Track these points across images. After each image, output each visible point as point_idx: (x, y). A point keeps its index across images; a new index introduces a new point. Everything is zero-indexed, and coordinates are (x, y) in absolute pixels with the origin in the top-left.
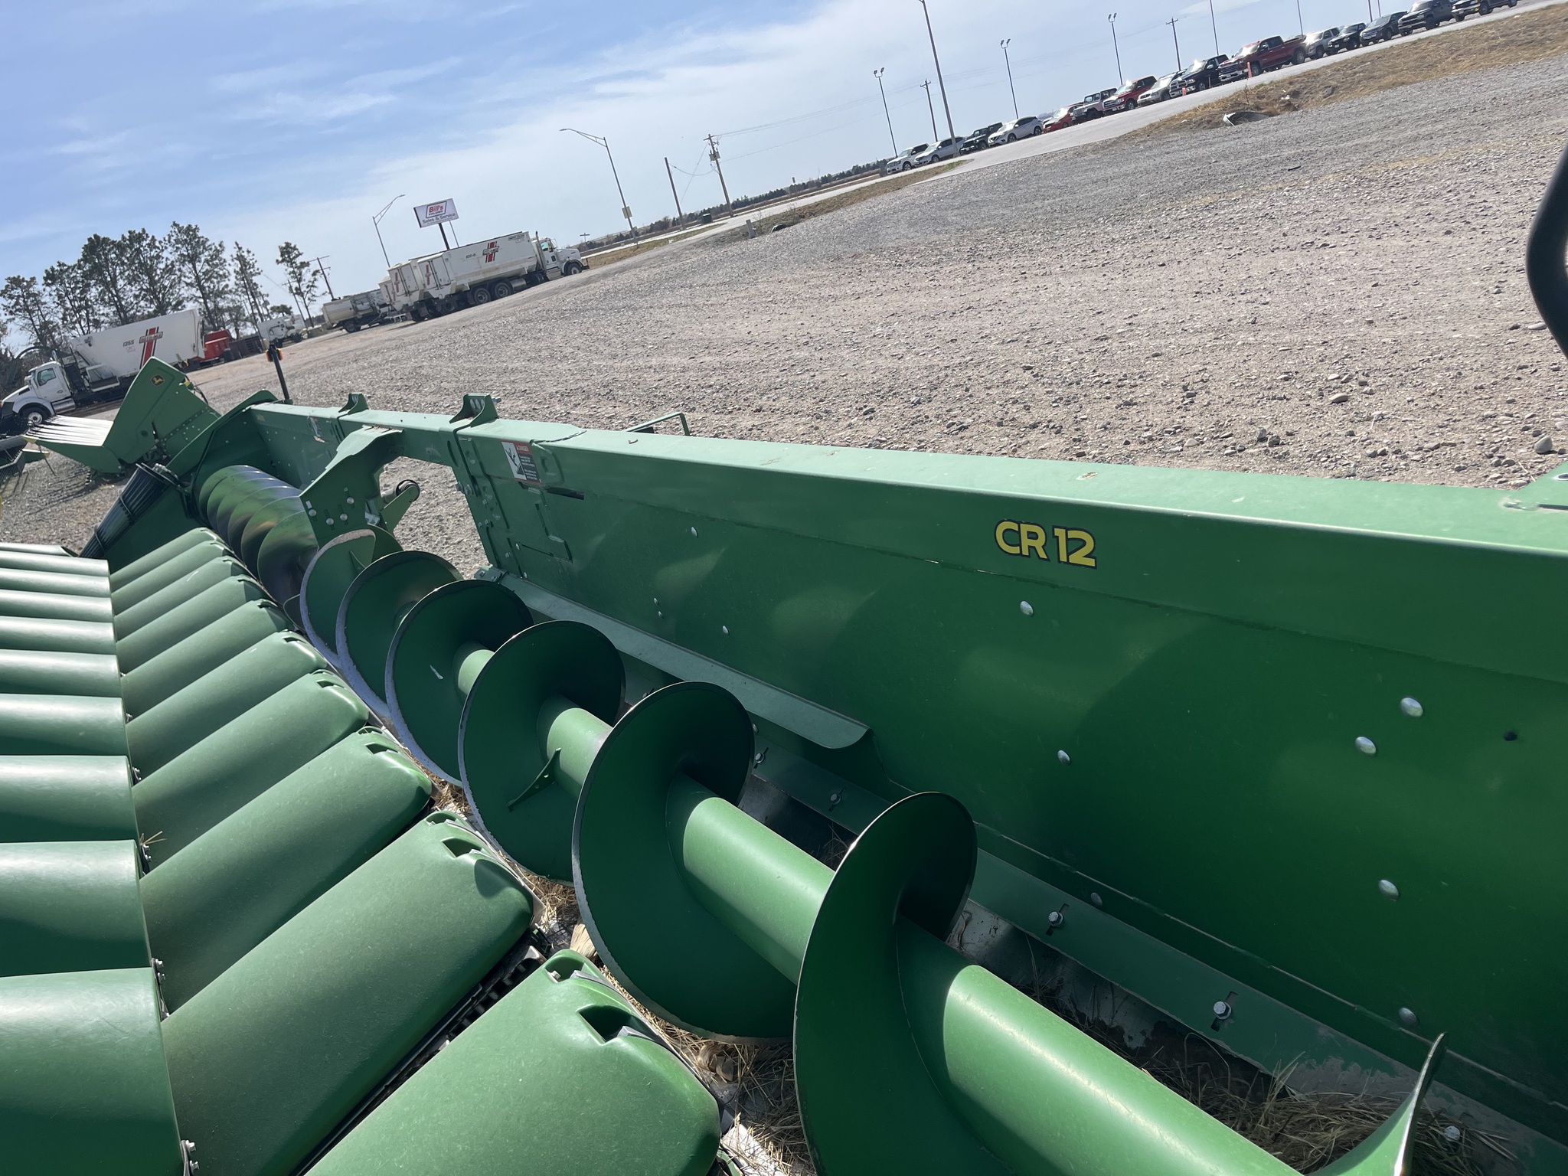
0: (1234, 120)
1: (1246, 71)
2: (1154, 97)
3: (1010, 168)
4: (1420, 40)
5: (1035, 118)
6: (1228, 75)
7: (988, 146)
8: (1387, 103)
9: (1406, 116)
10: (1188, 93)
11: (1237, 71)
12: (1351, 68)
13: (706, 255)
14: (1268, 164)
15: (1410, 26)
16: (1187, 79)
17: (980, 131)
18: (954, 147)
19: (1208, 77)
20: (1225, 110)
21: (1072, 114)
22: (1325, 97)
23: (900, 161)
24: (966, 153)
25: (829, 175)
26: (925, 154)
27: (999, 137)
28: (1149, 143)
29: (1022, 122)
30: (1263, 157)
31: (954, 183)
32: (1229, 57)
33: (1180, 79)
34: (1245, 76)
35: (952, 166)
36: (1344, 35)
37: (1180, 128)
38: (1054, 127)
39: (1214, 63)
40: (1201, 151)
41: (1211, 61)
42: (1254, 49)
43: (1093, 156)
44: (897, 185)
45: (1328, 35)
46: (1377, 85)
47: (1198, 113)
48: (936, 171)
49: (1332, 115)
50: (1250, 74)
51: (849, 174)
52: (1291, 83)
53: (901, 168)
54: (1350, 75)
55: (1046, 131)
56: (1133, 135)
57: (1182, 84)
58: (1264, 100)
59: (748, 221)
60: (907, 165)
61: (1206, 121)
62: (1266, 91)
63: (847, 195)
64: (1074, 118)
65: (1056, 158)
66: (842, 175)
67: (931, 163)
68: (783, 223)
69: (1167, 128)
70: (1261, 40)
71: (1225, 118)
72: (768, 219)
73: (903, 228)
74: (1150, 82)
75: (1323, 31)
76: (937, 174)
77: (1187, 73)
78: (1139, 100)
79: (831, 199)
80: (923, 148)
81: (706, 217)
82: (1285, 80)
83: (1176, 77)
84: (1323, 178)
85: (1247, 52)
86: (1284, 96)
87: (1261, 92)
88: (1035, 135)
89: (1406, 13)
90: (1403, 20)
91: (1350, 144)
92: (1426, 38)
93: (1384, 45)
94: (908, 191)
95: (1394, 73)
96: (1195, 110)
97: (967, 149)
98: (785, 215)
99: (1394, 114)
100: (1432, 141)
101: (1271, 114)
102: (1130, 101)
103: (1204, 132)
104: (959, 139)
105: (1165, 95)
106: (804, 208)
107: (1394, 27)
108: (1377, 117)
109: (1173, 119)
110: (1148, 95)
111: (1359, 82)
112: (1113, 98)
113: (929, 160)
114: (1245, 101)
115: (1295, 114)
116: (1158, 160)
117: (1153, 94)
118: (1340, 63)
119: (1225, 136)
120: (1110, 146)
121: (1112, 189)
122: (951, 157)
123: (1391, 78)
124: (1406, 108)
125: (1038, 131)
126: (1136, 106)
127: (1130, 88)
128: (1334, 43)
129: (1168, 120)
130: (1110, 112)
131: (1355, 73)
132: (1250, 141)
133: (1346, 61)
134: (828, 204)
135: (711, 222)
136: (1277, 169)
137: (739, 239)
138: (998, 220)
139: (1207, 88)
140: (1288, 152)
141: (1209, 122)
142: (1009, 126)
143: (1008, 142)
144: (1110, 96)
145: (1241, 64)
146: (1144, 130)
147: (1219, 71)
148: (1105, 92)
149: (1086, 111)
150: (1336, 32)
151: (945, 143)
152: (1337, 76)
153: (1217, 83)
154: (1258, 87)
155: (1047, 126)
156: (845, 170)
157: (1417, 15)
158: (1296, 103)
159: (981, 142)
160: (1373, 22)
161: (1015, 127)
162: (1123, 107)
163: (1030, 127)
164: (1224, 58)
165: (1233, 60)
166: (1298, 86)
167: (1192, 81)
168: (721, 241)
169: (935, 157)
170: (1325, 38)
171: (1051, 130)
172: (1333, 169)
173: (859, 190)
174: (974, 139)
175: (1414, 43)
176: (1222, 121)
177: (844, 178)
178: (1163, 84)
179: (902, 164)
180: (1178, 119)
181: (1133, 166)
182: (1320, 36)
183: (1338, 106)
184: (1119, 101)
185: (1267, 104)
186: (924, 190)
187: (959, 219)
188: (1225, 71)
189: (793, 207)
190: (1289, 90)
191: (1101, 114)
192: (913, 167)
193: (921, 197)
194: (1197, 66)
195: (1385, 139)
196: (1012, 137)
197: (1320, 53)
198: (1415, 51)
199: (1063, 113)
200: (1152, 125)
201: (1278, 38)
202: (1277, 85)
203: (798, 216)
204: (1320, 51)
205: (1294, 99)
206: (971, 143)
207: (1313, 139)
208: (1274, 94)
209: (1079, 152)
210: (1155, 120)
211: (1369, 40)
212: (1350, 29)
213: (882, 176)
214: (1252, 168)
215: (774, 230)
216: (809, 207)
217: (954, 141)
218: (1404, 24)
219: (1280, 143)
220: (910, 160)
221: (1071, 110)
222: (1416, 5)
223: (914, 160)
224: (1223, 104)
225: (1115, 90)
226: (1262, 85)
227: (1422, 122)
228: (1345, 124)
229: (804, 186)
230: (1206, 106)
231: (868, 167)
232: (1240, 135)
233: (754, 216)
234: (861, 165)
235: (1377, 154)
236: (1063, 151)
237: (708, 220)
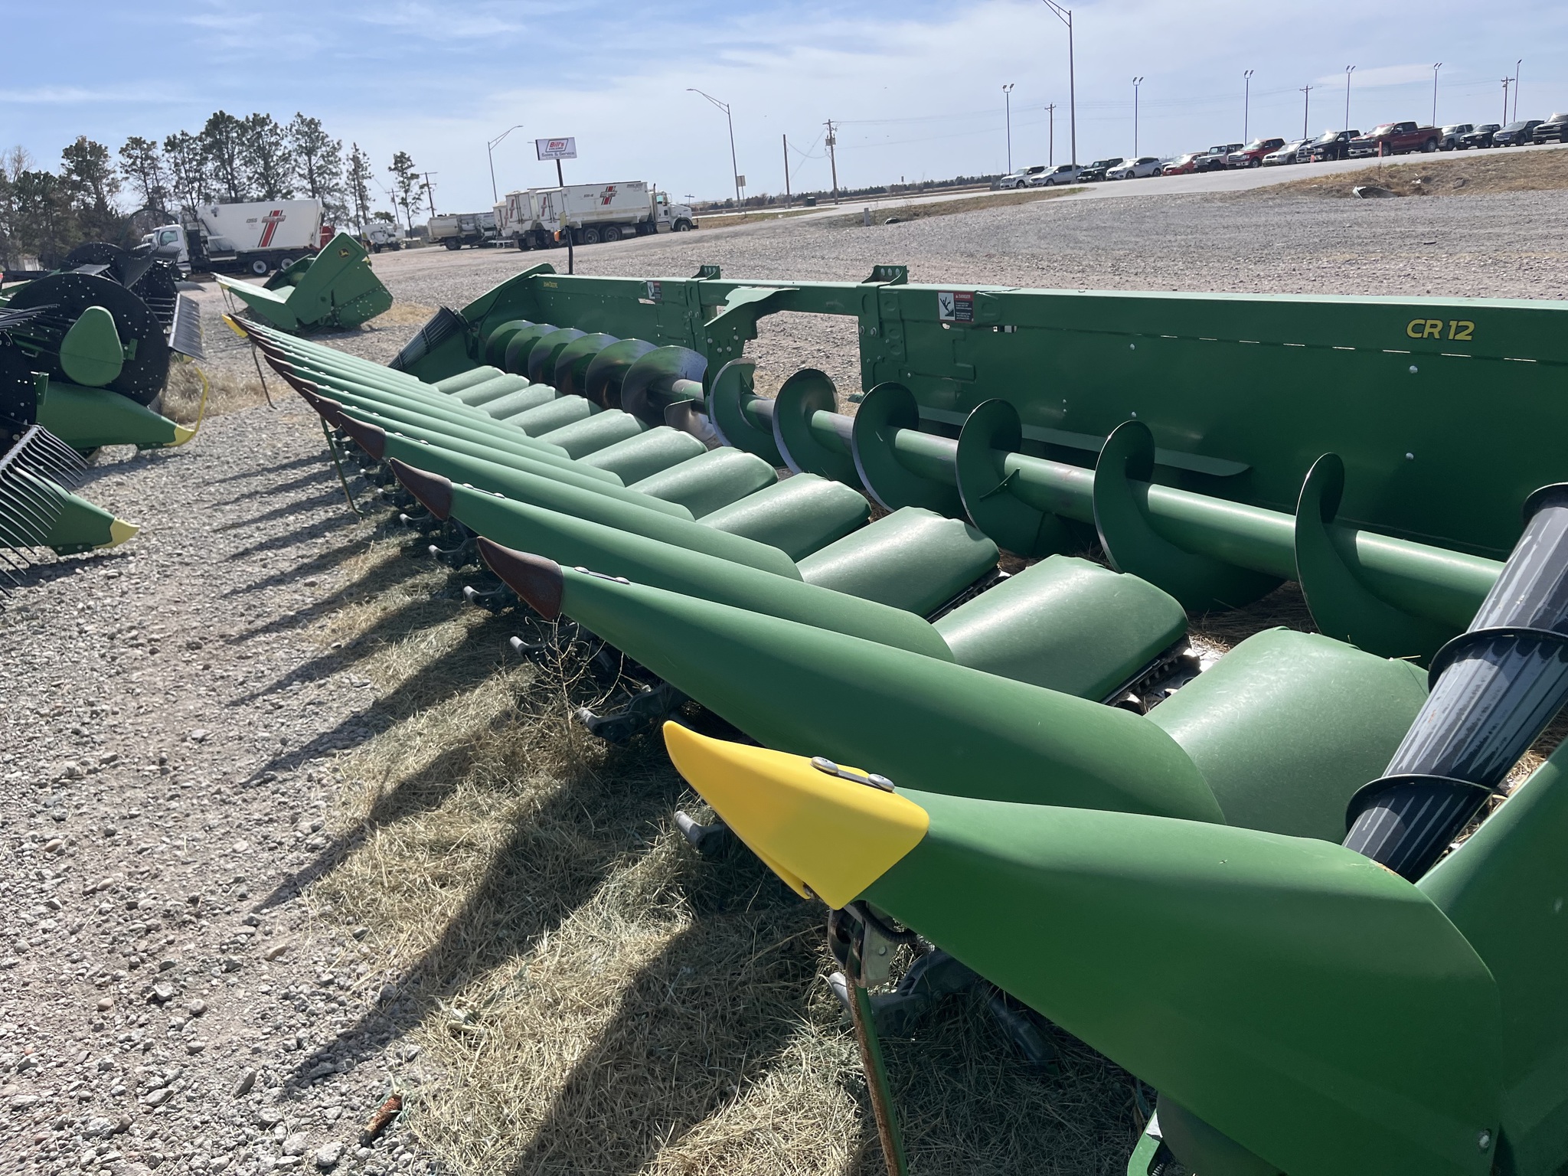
0: (1364, 194)
1: (1376, 149)
2: (1280, 160)
3: (1135, 202)
4: (1556, 150)
5: (1157, 159)
6: (1358, 151)
7: (1105, 179)
8: (1517, 203)
9: (1536, 217)
10: (1315, 161)
11: (1367, 148)
12: (1485, 165)
13: (812, 235)
14: (1404, 236)
15: (1544, 136)
16: (1316, 147)
17: (1100, 162)
18: (1071, 174)
19: (1337, 149)
20: (1356, 183)
21: (1194, 162)
22: (1455, 188)
23: (1015, 179)
24: (1081, 181)
25: (932, 181)
26: (1041, 176)
27: (1117, 172)
28: (1278, 201)
29: (1143, 161)
30: (1398, 230)
31: (1079, 207)
32: (1362, 133)
33: (1309, 146)
34: (1375, 154)
35: (1073, 191)
36: (1477, 133)
37: (1309, 192)
38: (1175, 172)
39: (1346, 137)
40: (1333, 216)
41: (1342, 134)
42: (1389, 130)
43: (1221, 204)
44: (1019, 200)
45: (1461, 130)
46: (1508, 185)
47: (1330, 181)
48: (1058, 194)
49: (1464, 204)
50: (1380, 153)
51: (952, 183)
52: (1424, 169)
53: (1015, 185)
54: (1482, 171)
55: (1165, 174)
56: (1263, 191)
57: (1310, 152)
58: (1395, 180)
59: (866, 209)
60: (1021, 183)
61: (1337, 190)
62: (1399, 172)
63: (964, 202)
64: (1196, 167)
65: (1183, 200)
66: (944, 184)
67: (1046, 185)
68: (896, 218)
69: (1297, 190)
70: (1396, 123)
71: (1356, 190)
72: (883, 211)
73: (1032, 239)
74: (1278, 143)
75: (1457, 125)
76: (1058, 196)
77: (1317, 142)
78: (1265, 160)
79: (948, 202)
80: (1040, 170)
81: (810, 200)
82: (1419, 165)
83: (1305, 143)
84: (1460, 255)
85: (1379, 132)
86: (1416, 180)
87: (1394, 172)
88: (1153, 176)
89: (1543, 122)
90: (1539, 128)
91: (1482, 231)
92: (1563, 149)
93: (1513, 149)
94: (1031, 207)
95: (1525, 177)
96: (1327, 177)
97: (1084, 178)
98: (901, 210)
99: (1526, 213)
100: (1562, 241)
101: (1399, 195)
102: (1255, 159)
103: (1334, 200)
104: (1078, 167)
105: (1291, 159)
106: (920, 206)
107: (1528, 134)
108: (1508, 213)
109: (1303, 182)
110: (1274, 157)
111: (1490, 180)
112: (1239, 153)
113: (1044, 182)
114: (1377, 177)
115: (1425, 198)
116: (1289, 218)
117: (1279, 156)
118: (1475, 158)
119: (1356, 206)
120: (1238, 197)
121: (1244, 235)
122: (1068, 183)
123: (1522, 182)
124: (1536, 210)
125: (1157, 173)
126: (1260, 164)
127: (1258, 145)
128: (1466, 139)
129: (1298, 183)
130: (1233, 167)
131: (1488, 170)
132: (1382, 214)
133: (1481, 157)
134: (944, 207)
135: (814, 205)
136: (1412, 241)
137: (852, 225)
138: (1131, 246)
139: (1335, 159)
140: (1421, 229)
141: (1338, 191)
142: (1129, 164)
143: (1127, 178)
144: (1236, 151)
145: (1372, 143)
146: (1273, 188)
147: (1350, 145)
148: (1232, 146)
149: (1209, 161)
150: (1470, 128)
151: (1063, 169)
152: (1470, 170)
153: (1345, 156)
154: (1391, 166)
155: (1167, 169)
156: (949, 179)
157: (1554, 126)
158: (1425, 188)
159: (1099, 173)
160: (1510, 124)
161: (1135, 165)
162: (1247, 164)
163: (1149, 167)
164: (1356, 133)
165: (1365, 137)
166: (1430, 173)
167: (1320, 150)
168: (834, 224)
169: (1050, 181)
170: (1458, 132)
171: (1171, 174)
172: (1469, 249)
173: (977, 198)
174: (1092, 170)
175: (1551, 152)
176: (1352, 193)
177: (945, 186)
178: (1290, 149)
179: (1016, 182)
180: (1308, 184)
181: (1263, 219)
182: (1454, 130)
183: (1469, 198)
184: (1244, 157)
185: (1398, 184)
186: (1048, 209)
187: (1089, 239)
188: (1356, 146)
189: (909, 204)
190: (1421, 175)
191: (1223, 167)
192: (1026, 187)
193: (1047, 215)
194: (1328, 137)
195: (1517, 233)
196: (1131, 174)
197: (1450, 146)
198: (1550, 160)
199: (1186, 159)
200: (1282, 185)
201: (1413, 124)
202: (1411, 168)
203: (912, 214)
204: (1452, 144)
205: (1426, 184)
206: (1089, 173)
207: (1446, 223)
208: (1406, 176)
209: (1208, 198)
210: (1286, 180)
211: (1502, 143)
212: (1483, 128)
213: (992, 189)
214: (1387, 237)
215: (887, 223)
216: (925, 206)
217: (1074, 168)
218: (1539, 133)
219: (1413, 221)
220: (1025, 179)
221: (1194, 158)
222: (1554, 116)
223: (1029, 180)
224: (1354, 177)
225: (1242, 146)
226: (1395, 165)
227: (1553, 224)
228: (1477, 214)
229: (906, 188)
230: (1338, 176)
231: (972, 180)
232: (1371, 208)
233: (873, 205)
234: (965, 177)
235: (1510, 243)
236: (1190, 195)
237: (812, 203)
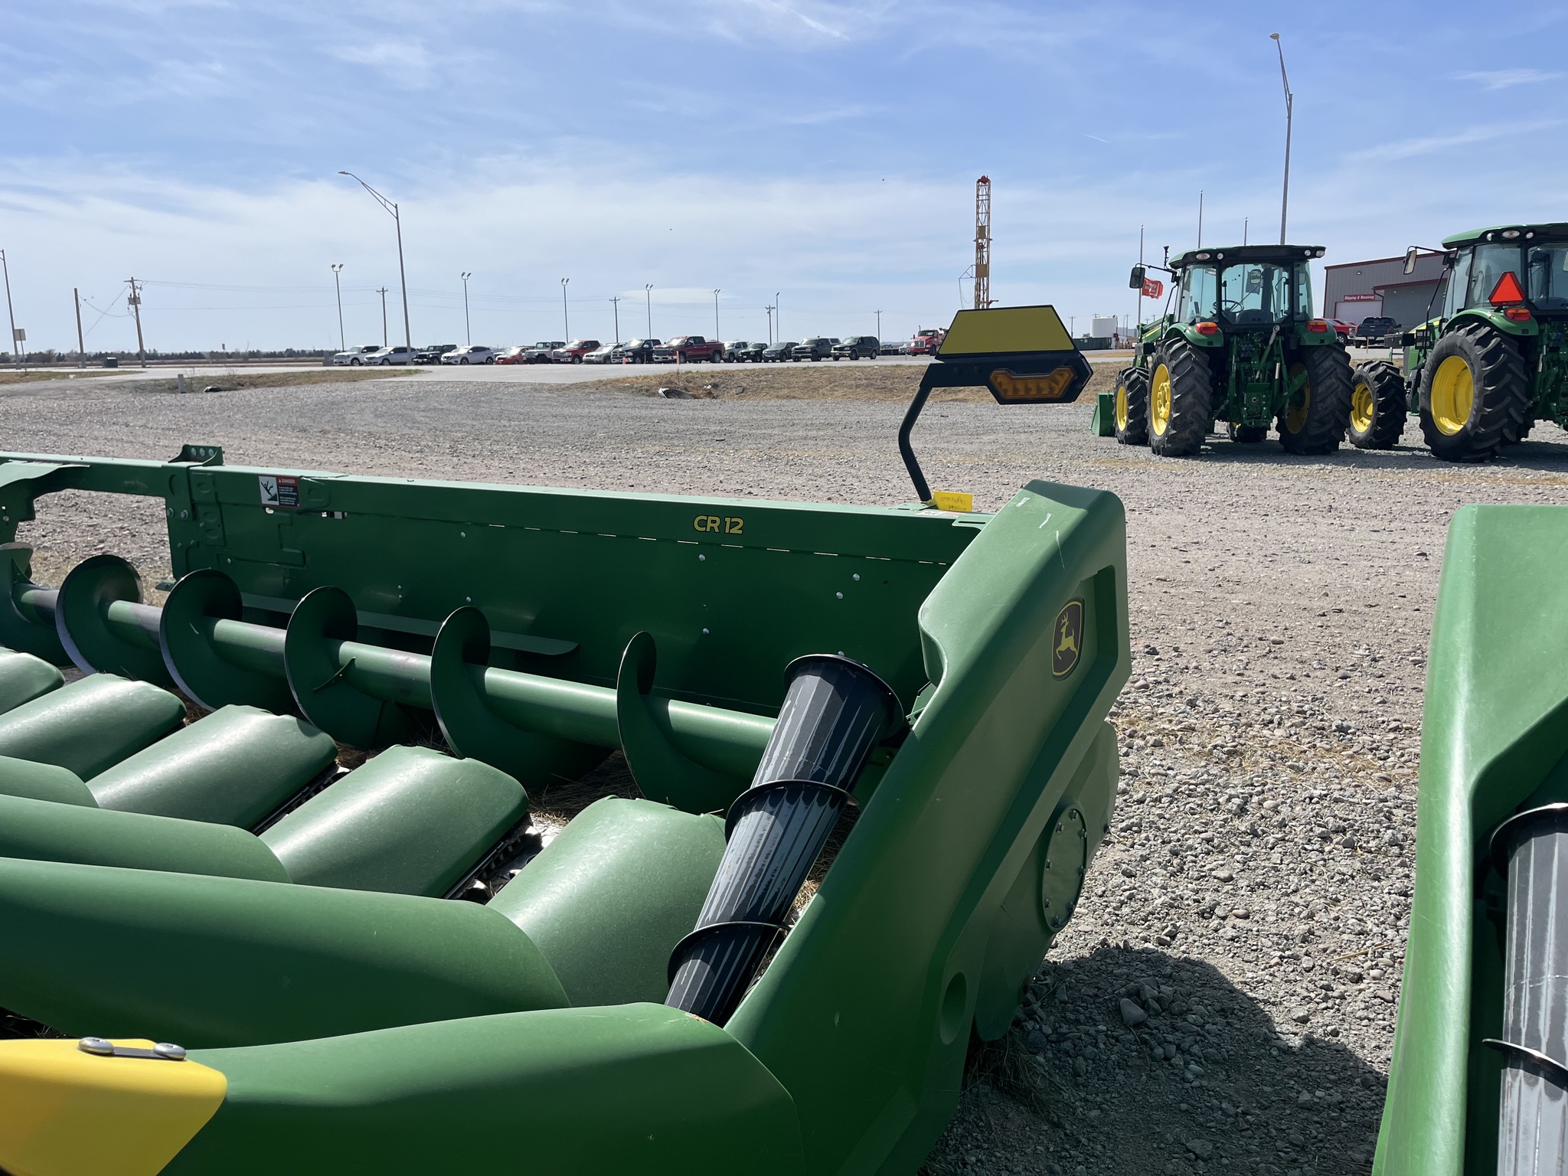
0: (668, 394)
1: (675, 357)
2: (598, 359)
3: (471, 387)
4: (808, 367)
5: (489, 349)
6: (660, 357)
7: (440, 363)
8: (783, 409)
9: (797, 421)
10: (627, 363)
11: (668, 356)
12: (758, 376)
13: (114, 399)
14: (700, 433)
15: (800, 355)
16: (627, 351)
17: (435, 347)
18: (403, 355)
19: (645, 354)
20: (660, 385)
21: (523, 354)
22: (737, 394)
23: (349, 356)
24: (417, 363)
25: (258, 351)
26: (377, 355)
27: (452, 357)
28: (598, 396)
29: (476, 350)
30: (695, 427)
31: (416, 388)
32: (662, 343)
33: (620, 350)
34: (674, 361)
35: (409, 373)
36: (751, 349)
37: (623, 390)
38: (506, 362)
39: (649, 344)
40: (644, 412)
41: (647, 342)
42: (683, 342)
43: (549, 395)
44: (354, 378)
45: (739, 346)
46: (776, 394)
47: (639, 381)
48: (394, 374)
49: (744, 408)
50: (678, 361)
51: (281, 355)
52: (712, 376)
53: (349, 362)
54: (756, 382)
55: (497, 363)
56: (583, 386)
57: (622, 354)
58: (691, 384)
59: (180, 376)
60: (355, 361)
61: (645, 390)
62: (693, 378)
63: (294, 375)
64: (525, 358)
65: (515, 388)
66: (273, 355)
67: (381, 364)
68: (217, 387)
69: (613, 387)
70: (689, 336)
71: (661, 391)
72: (201, 379)
73: (369, 417)
74: (594, 345)
75: (735, 342)
76: (394, 376)
77: (627, 346)
78: (584, 358)
79: (277, 374)
80: (374, 349)
81: (110, 361)
82: (708, 373)
83: (617, 347)
84: (742, 452)
85: (675, 343)
86: (707, 385)
87: (690, 378)
88: (486, 363)
89: (798, 344)
90: (796, 349)
91: (759, 432)
92: (814, 368)
93: (778, 365)
94: (366, 385)
95: (788, 388)
96: (637, 378)
97: (420, 360)
98: (222, 379)
99: (789, 418)
100: (817, 442)
101: (695, 397)
102: (576, 357)
103: (645, 398)
104: (413, 350)
105: (606, 360)
106: (245, 376)
107: (787, 353)
108: (777, 417)
109: (618, 380)
110: (592, 356)
111: (762, 389)
112: (561, 350)
113: (380, 362)
114: (676, 381)
115: (714, 401)
116: (608, 411)
117: (596, 356)
118: (750, 370)
119: (662, 404)
120: (564, 389)
121: (572, 424)
122: (404, 364)
123: (786, 391)
124: (797, 416)
125: (490, 361)
126: (581, 362)
127: (578, 345)
128: (743, 354)
129: (614, 381)
130: (558, 362)
131: (761, 381)
132: (683, 413)
133: (754, 370)
134: (272, 379)
135: (116, 367)
136: (707, 438)
137: (163, 391)
138: (468, 429)
139: (642, 363)
140: (713, 428)
141: (647, 391)
142: (463, 351)
143: (461, 364)
144: (559, 348)
145: (671, 351)
146: (593, 383)
147: (653, 351)
148: (556, 343)
149: (537, 354)
150: (745, 345)
151: (398, 350)
152: (748, 380)
153: (650, 361)
154: (687, 373)
155: (499, 359)
156: (278, 350)
157: (806, 348)
158: (715, 392)
159: (434, 357)
160: (775, 343)
161: (468, 352)
162: (570, 360)
163: (483, 356)
164: (657, 342)
165: (665, 346)
166: (718, 380)
167: (630, 354)
168: (140, 388)
169: (385, 361)
170: (736, 348)
171: (503, 363)
172: (749, 446)
173: (309, 372)
174: (427, 353)
175: (804, 369)
176: (658, 393)
177: (273, 357)
178: (605, 351)
179: (351, 359)
180: (622, 382)
181: (587, 410)
182: (733, 345)
183: (749, 403)
184: (567, 354)
185: (693, 388)
186: (385, 388)
187: (427, 420)
188: (659, 353)
189: (232, 373)
190: (711, 382)
191: (549, 361)
192: (361, 365)
193: (383, 394)
194: (635, 343)
195: (784, 434)
196: (464, 361)
197: (732, 359)
198: (805, 375)
199: (515, 351)
200: (600, 381)
201: (702, 338)
202: (703, 375)
203: (237, 384)
204: (732, 357)
205: (714, 390)
206: (425, 356)
207: (732, 424)
208: (699, 382)
209: (537, 388)
210: (604, 378)
211: (770, 358)
212: (756, 346)
213: (325, 365)
214: (688, 433)
215: (207, 391)
216: (250, 377)
217: (409, 350)
218: (796, 353)
219: (707, 420)
220: (359, 357)
221: (523, 350)
222: (806, 340)
223: (364, 358)
224: (659, 379)
225: (564, 344)
226: (690, 372)
227: (809, 428)
228: (755, 417)
229: (228, 356)
230: (645, 377)
231: (303, 353)
232: (674, 407)
233: (188, 372)
234: (296, 349)
235: (779, 443)
236: (521, 384)
237: (112, 364)
